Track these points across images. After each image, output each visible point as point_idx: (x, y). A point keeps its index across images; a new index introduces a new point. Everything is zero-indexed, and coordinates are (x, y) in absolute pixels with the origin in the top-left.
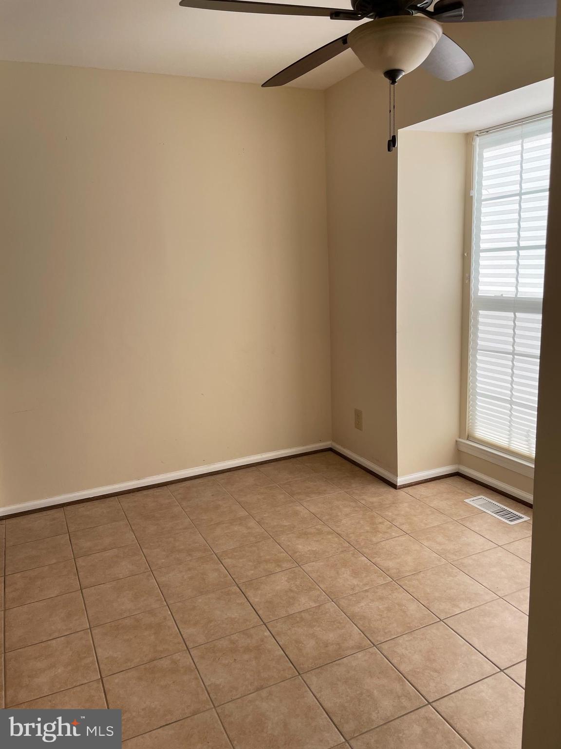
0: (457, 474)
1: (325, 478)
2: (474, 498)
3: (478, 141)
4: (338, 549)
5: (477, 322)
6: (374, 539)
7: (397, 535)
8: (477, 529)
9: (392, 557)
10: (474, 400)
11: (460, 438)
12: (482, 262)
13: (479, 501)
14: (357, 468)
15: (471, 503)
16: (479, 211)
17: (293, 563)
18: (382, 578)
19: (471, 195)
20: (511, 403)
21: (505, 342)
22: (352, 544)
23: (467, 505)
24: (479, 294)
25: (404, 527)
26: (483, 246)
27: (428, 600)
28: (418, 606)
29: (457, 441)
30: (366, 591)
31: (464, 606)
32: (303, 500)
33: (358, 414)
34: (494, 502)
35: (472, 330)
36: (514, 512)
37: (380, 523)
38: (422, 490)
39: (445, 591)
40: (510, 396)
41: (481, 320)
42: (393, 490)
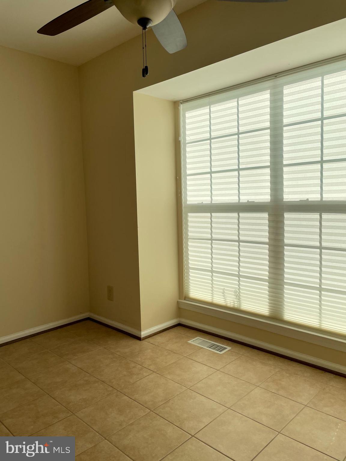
0: (179, 325)
1: (87, 340)
2: (194, 339)
3: (182, 107)
4: (104, 394)
5: (187, 221)
6: (131, 381)
7: (147, 374)
8: (201, 360)
9: (147, 392)
10: (188, 273)
11: (179, 299)
12: (188, 183)
13: (197, 341)
14: (110, 330)
15: (192, 343)
16: (185, 151)
17: (68, 413)
18: (142, 411)
19: (179, 140)
20: (212, 272)
21: (206, 233)
22: (115, 387)
23: (190, 344)
24: (188, 203)
25: (152, 367)
26: (188, 172)
27: (179, 422)
28: (174, 428)
29: (178, 302)
30: (132, 424)
31: (206, 420)
32: (71, 359)
33: (110, 290)
34: (206, 340)
35: (184, 226)
36: (220, 345)
37: (134, 367)
38: (159, 339)
39: (190, 412)
40: (211, 267)
41: (189, 219)
42: (138, 341)
